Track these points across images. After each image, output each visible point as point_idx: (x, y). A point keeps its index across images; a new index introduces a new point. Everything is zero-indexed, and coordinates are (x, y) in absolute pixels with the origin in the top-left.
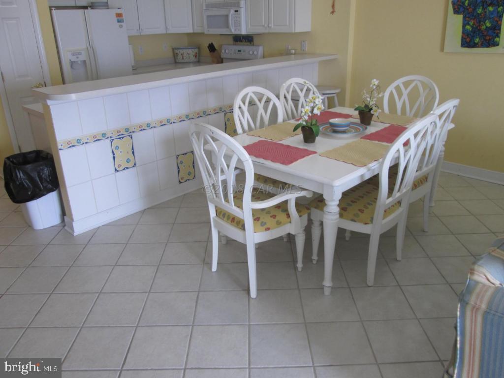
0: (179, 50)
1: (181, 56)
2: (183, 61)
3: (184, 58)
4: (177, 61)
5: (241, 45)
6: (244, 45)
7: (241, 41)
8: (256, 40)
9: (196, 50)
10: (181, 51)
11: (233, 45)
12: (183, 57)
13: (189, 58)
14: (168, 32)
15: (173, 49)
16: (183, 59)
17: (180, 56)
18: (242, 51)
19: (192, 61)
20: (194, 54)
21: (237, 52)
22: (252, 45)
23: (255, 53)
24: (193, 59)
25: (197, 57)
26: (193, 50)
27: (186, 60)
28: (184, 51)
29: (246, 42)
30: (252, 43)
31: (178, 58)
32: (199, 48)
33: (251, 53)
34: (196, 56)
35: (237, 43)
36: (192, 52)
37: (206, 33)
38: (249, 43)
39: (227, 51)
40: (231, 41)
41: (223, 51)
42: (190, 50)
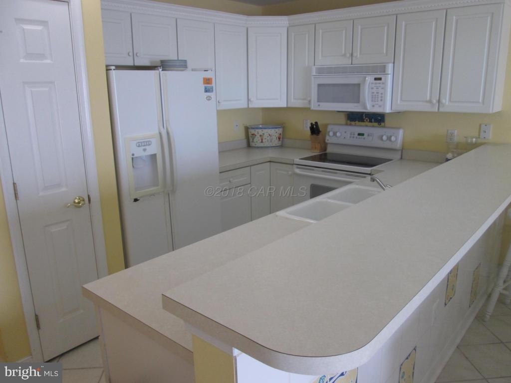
0: (257, 130)
1: (260, 138)
2: (262, 145)
3: (264, 141)
4: (253, 144)
5: (361, 126)
6: (367, 126)
7: (363, 120)
8: (387, 120)
9: (280, 131)
10: (260, 131)
11: (346, 124)
12: (262, 140)
13: (271, 141)
14: (250, 106)
15: (247, 129)
16: (262, 142)
17: (257, 139)
18: (366, 136)
19: (274, 145)
20: (277, 135)
21: (356, 135)
22: (382, 127)
23: (393, 139)
24: (276, 142)
25: (281, 139)
26: (277, 130)
27: (266, 144)
28: (265, 131)
29: (371, 121)
30: (382, 124)
31: (255, 140)
32: (284, 128)
33: (385, 138)
34: (279, 138)
35: (353, 123)
36: (275, 133)
37: (313, 108)
38: (376, 124)
39: (338, 134)
40: (342, 119)
41: (331, 134)
42: (273, 130)
